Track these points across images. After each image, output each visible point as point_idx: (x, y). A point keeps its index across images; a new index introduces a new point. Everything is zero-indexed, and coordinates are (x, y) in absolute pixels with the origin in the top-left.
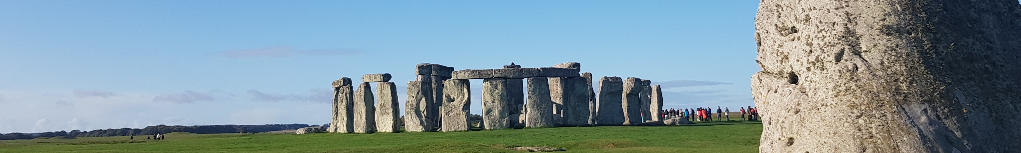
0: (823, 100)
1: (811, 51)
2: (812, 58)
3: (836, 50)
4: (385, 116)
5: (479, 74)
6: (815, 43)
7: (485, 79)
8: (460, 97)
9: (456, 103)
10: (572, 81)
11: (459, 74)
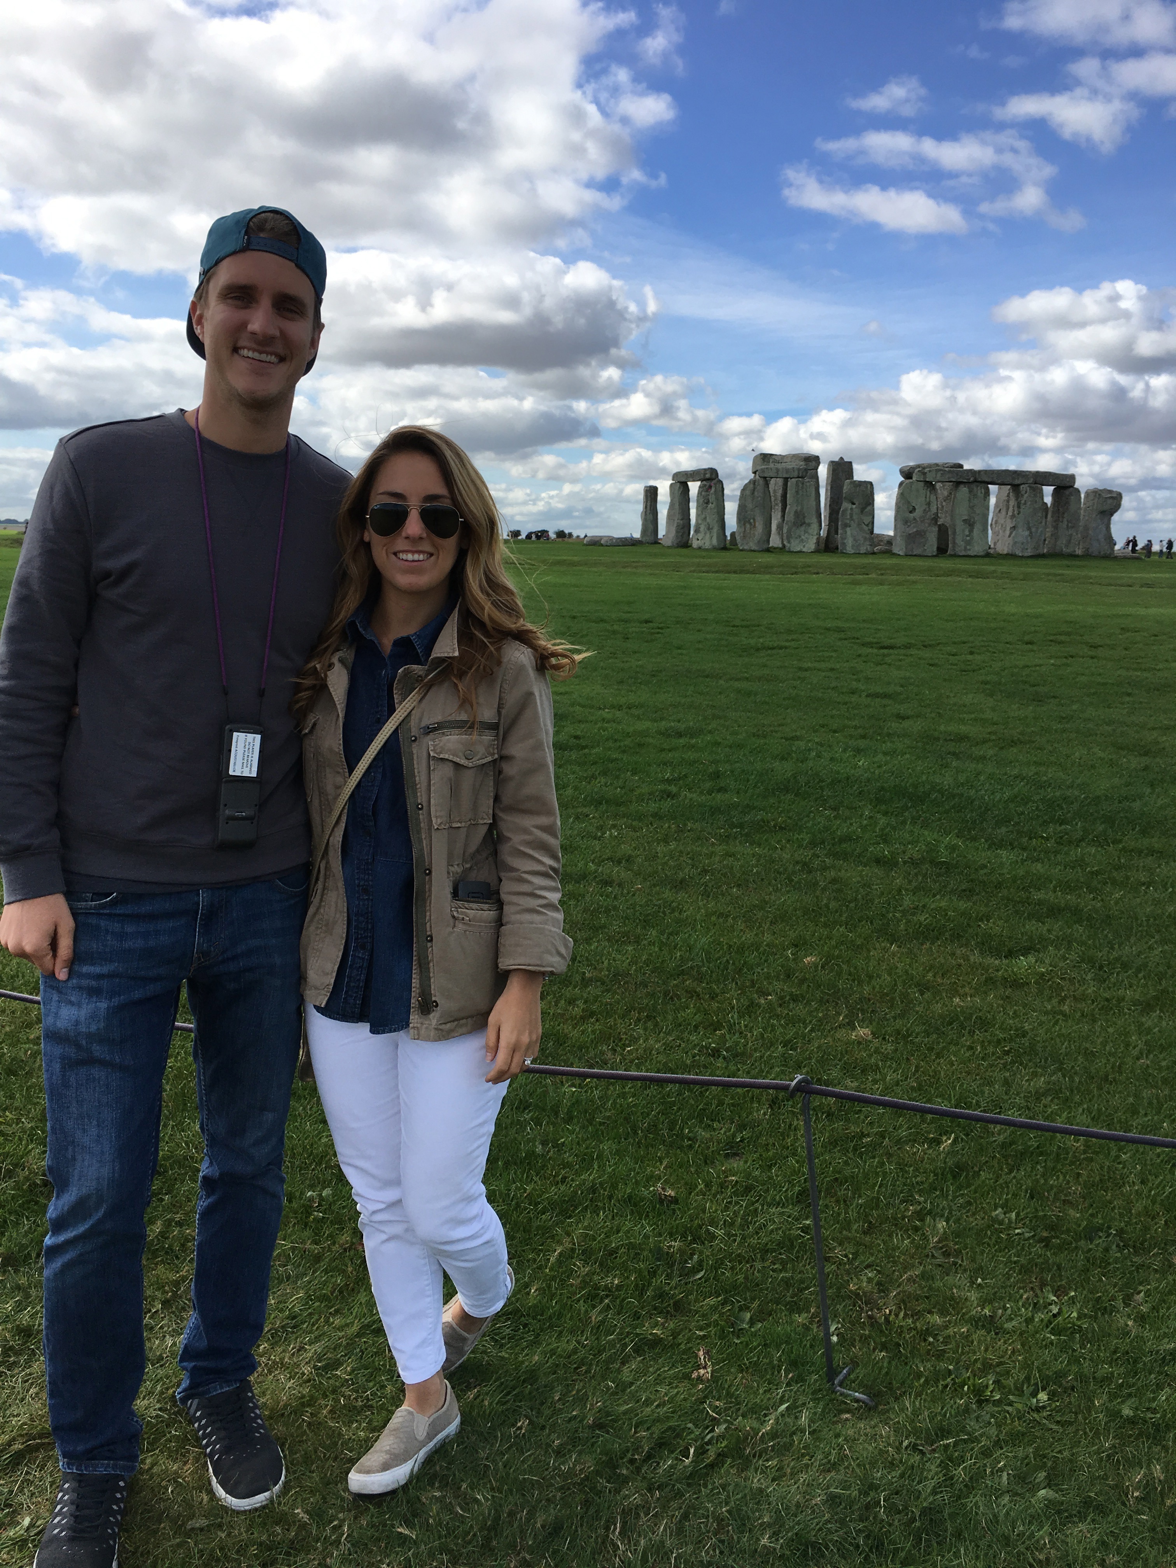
8: (925, 507)
9: (918, 513)
10: (1067, 492)
11: (928, 475)
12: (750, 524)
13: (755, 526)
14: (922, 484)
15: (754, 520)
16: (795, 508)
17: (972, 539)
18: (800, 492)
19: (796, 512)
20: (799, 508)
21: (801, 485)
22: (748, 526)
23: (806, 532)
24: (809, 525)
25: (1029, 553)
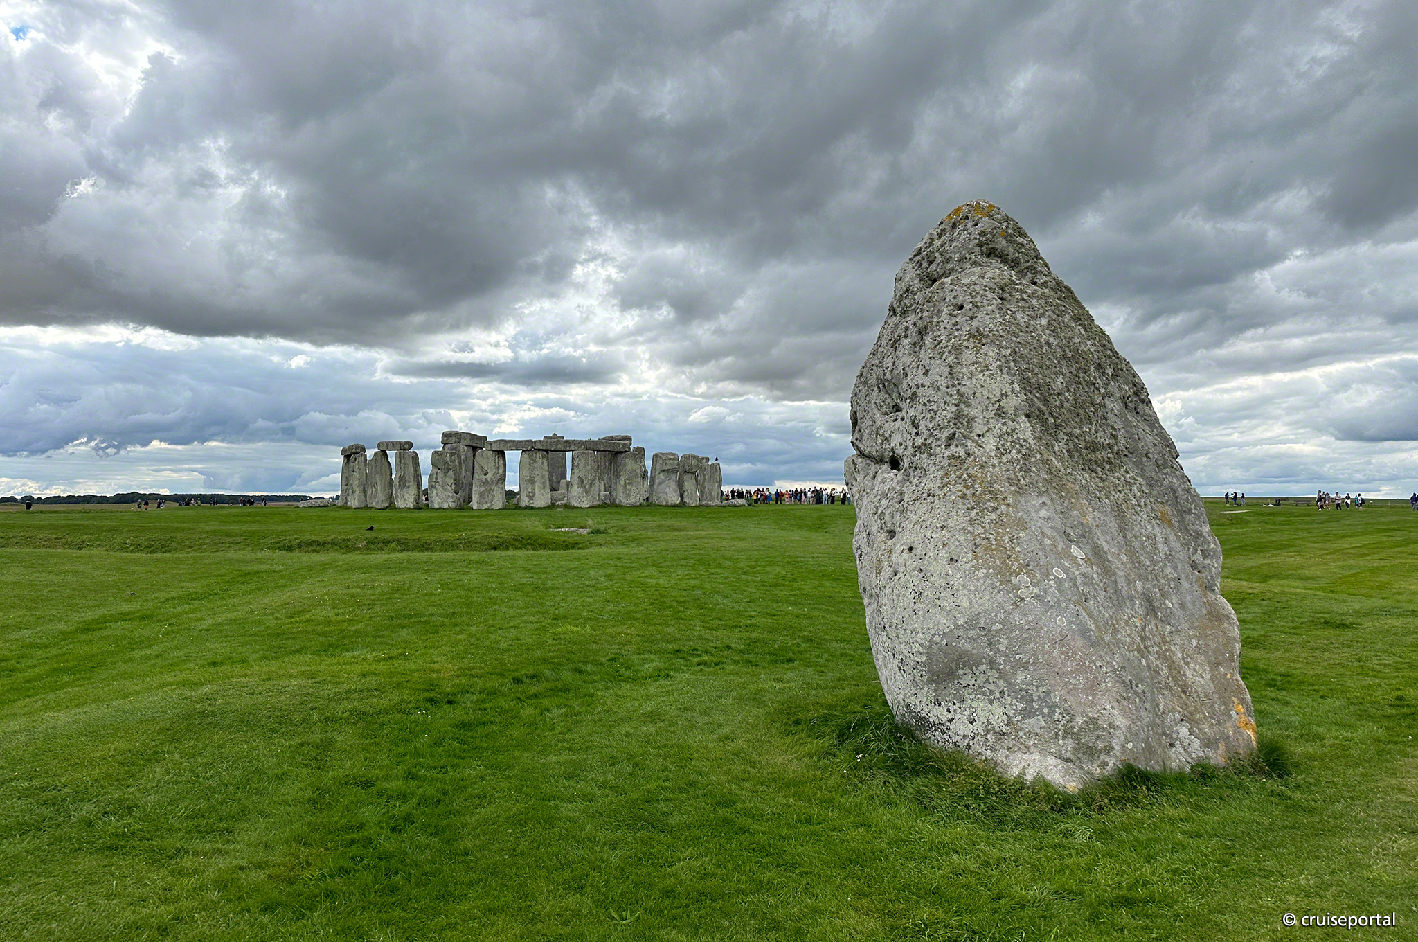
0: (929, 490)
1: (917, 434)
2: (919, 441)
3: (946, 434)
5: (515, 445)
6: (922, 423)
7: (523, 451)
8: (494, 470)
9: (489, 476)
10: (622, 456)
11: (493, 445)
14: (491, 452)
17: (534, 495)
25: (586, 504)
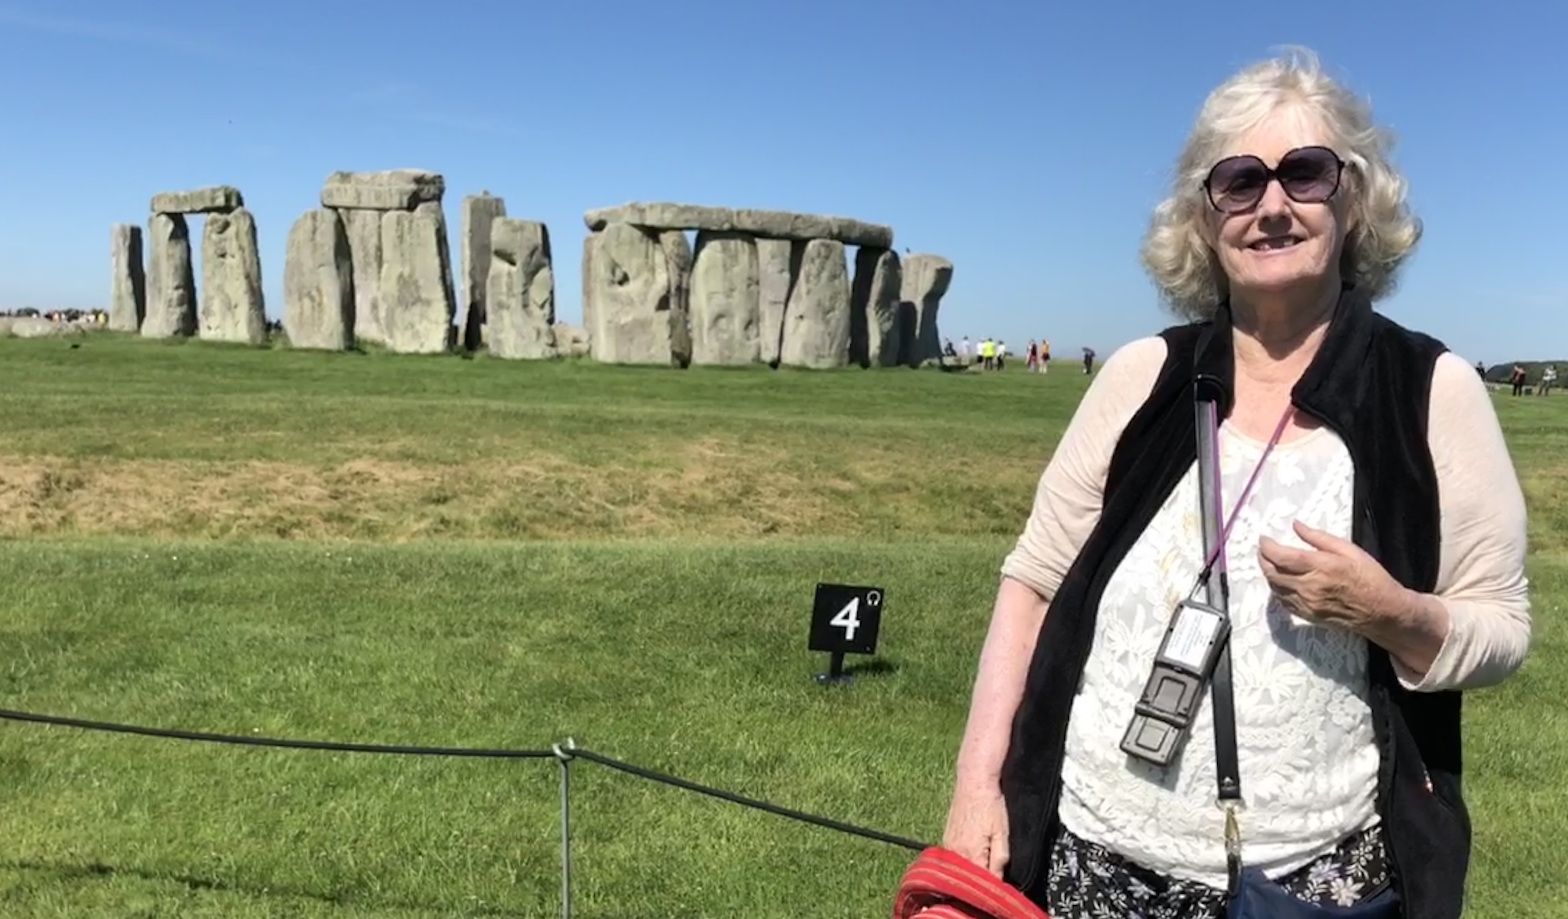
4: (417, 309)
8: (646, 275)
9: (634, 287)
11: (648, 214)
12: (312, 299)
13: (320, 304)
14: (638, 232)
15: (319, 290)
16: (397, 270)
18: (407, 238)
19: (401, 276)
20: (406, 271)
21: (406, 224)
22: (307, 302)
23: (423, 316)
24: (428, 303)
